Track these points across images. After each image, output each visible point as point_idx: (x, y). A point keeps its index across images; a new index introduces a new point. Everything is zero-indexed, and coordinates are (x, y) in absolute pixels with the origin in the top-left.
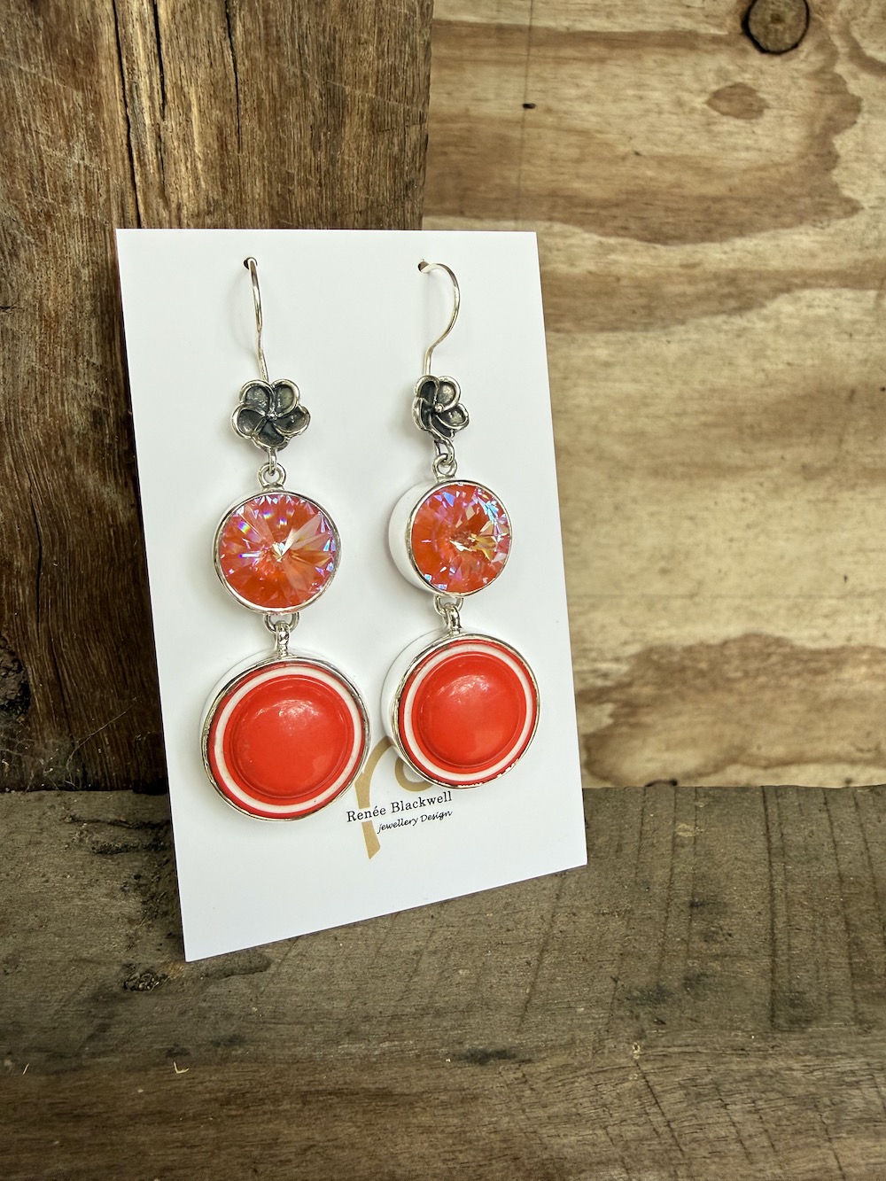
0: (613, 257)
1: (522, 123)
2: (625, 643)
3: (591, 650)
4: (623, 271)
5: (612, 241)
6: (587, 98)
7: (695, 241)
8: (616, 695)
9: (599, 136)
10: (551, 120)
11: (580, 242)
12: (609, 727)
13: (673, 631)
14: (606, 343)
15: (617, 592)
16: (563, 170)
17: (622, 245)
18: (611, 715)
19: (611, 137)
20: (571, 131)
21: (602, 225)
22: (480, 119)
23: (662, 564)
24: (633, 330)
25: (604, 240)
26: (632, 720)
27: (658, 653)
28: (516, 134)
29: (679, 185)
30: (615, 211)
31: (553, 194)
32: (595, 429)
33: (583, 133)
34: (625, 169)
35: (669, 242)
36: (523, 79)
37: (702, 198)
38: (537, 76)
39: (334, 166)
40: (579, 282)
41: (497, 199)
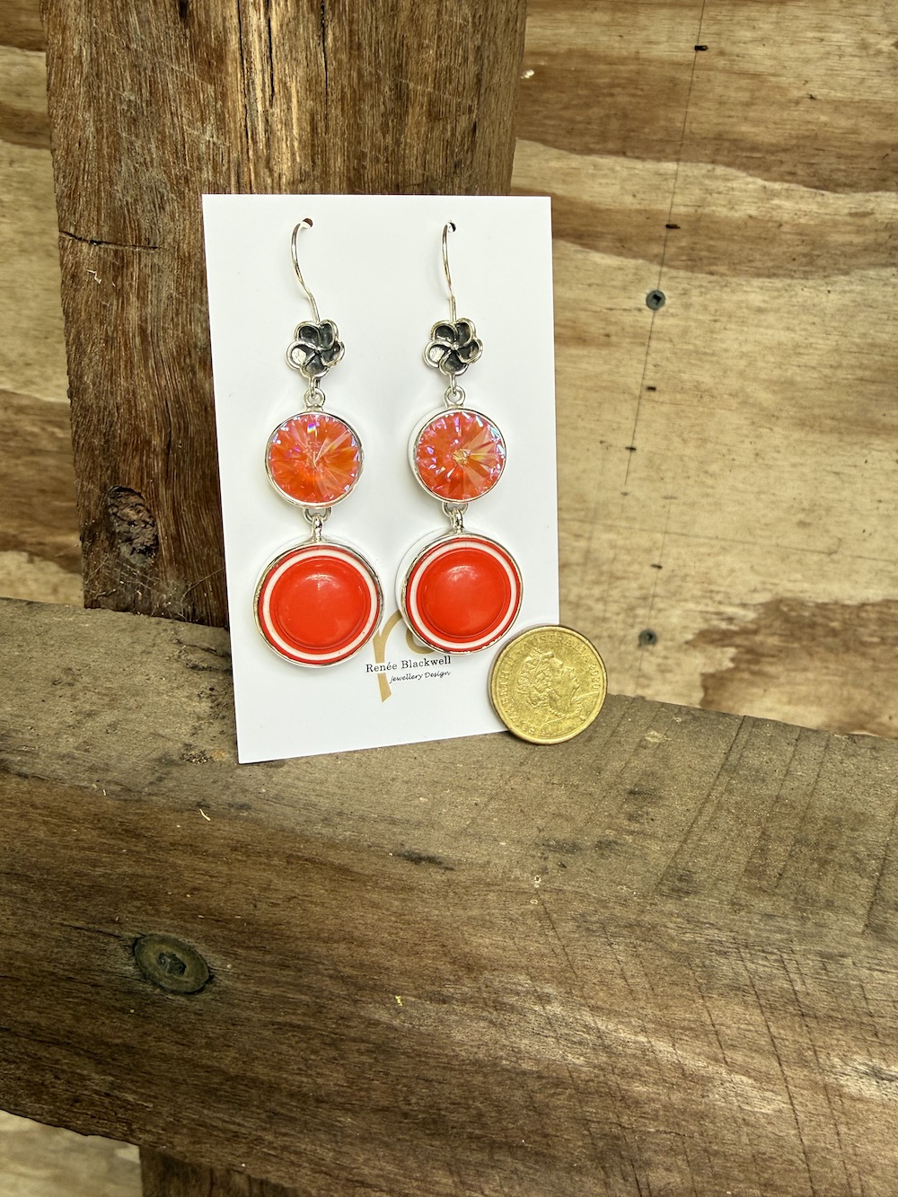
0: (776, 202)
1: (692, 66)
2: (755, 590)
3: (718, 592)
4: (786, 217)
5: (777, 186)
6: (762, 41)
7: (867, 190)
8: (738, 640)
9: (772, 79)
10: (723, 62)
11: (744, 187)
12: (729, 670)
13: (806, 586)
14: (761, 288)
15: (751, 539)
16: (733, 113)
17: (787, 190)
18: (733, 660)
19: (784, 81)
20: (743, 74)
21: (768, 170)
22: (650, 61)
23: (801, 516)
24: (792, 277)
25: (767, 184)
26: (755, 668)
27: (788, 605)
28: (685, 76)
29: (855, 131)
30: (782, 156)
31: (719, 137)
32: (741, 374)
33: (755, 76)
34: (796, 113)
35: (840, 189)
36: (697, 22)
37: (880, 145)
38: (713, 19)
39: (399, 147)
40: (738, 228)
41: (661, 140)
